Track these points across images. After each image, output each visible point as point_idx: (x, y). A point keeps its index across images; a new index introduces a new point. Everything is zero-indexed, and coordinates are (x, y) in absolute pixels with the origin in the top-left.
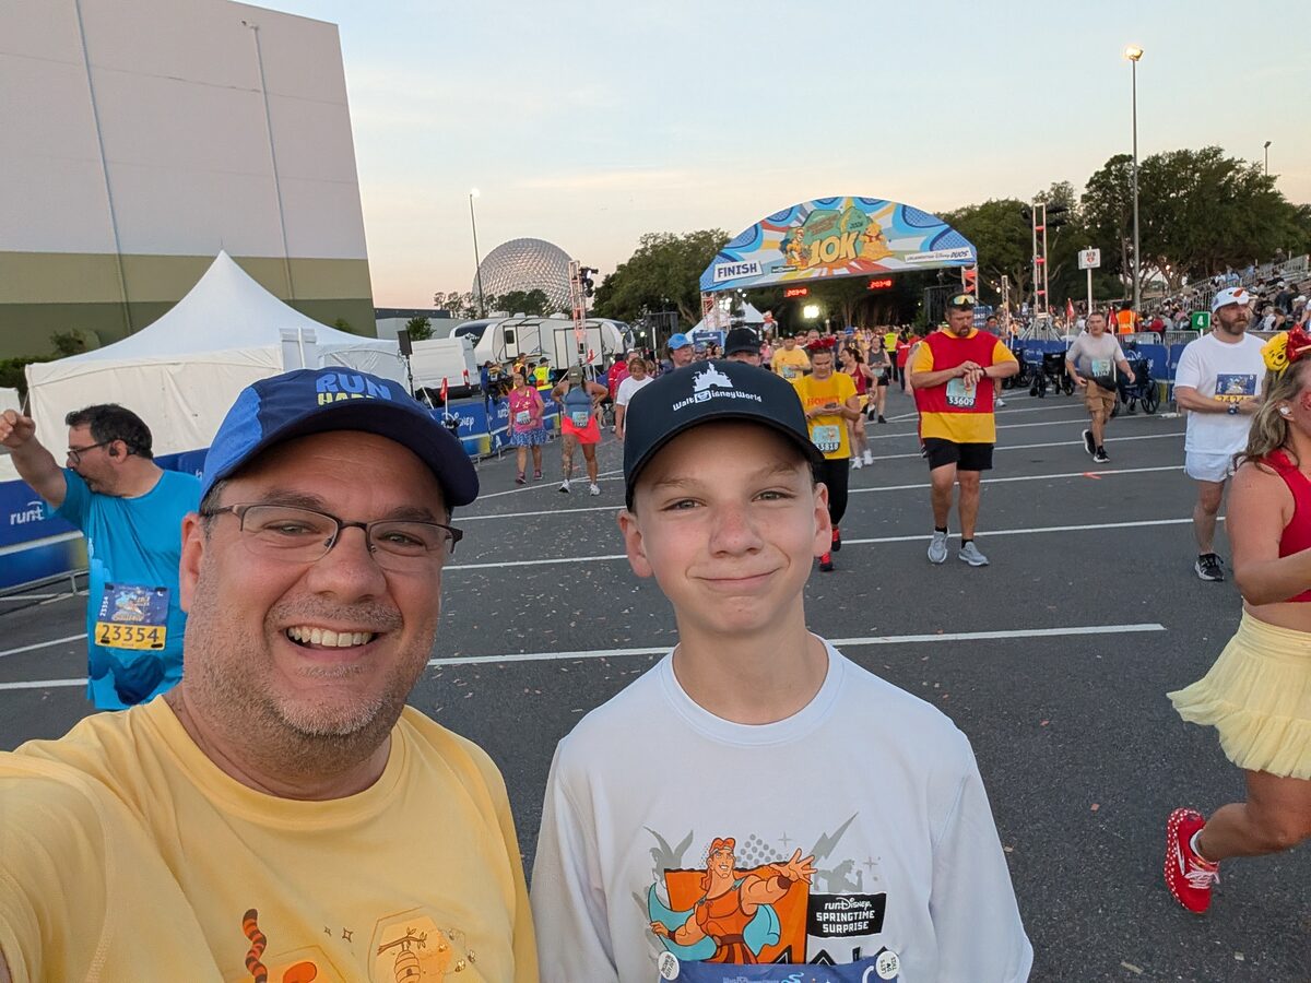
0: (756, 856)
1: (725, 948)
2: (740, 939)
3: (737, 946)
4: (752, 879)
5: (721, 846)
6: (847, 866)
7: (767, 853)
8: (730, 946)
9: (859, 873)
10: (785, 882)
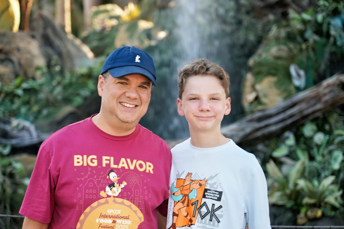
0: (196, 177)
1: (184, 197)
2: (188, 196)
3: (187, 197)
4: (193, 182)
5: (189, 174)
6: (215, 183)
7: (198, 177)
8: (186, 196)
9: (217, 186)
10: (200, 185)
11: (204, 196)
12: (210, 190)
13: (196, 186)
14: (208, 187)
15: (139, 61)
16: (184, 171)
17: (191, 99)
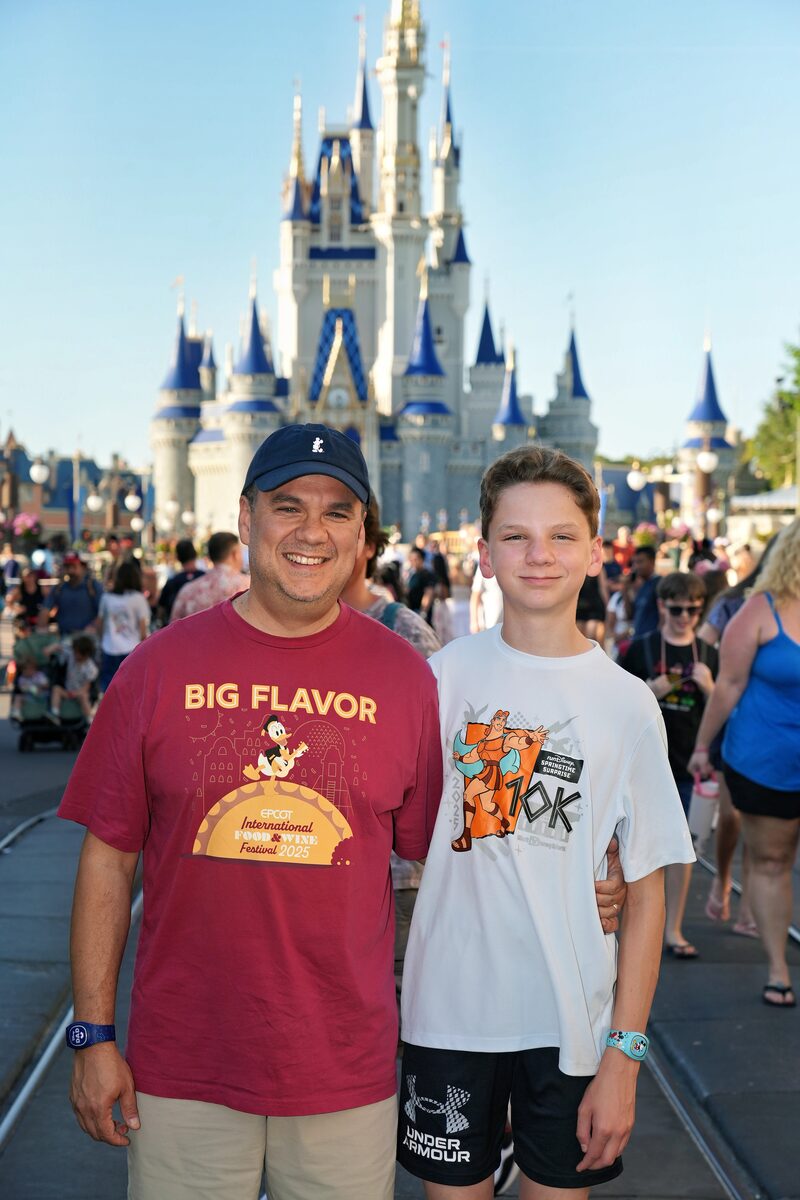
11: (538, 768)
12: (552, 755)
13: (516, 743)
14: (548, 748)
15: (321, 451)
16: (486, 707)
17: (509, 539)
